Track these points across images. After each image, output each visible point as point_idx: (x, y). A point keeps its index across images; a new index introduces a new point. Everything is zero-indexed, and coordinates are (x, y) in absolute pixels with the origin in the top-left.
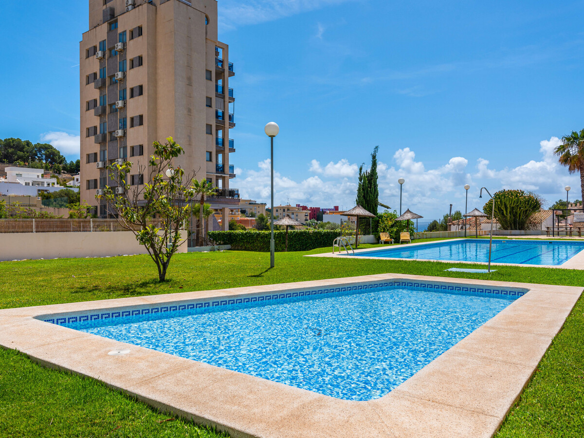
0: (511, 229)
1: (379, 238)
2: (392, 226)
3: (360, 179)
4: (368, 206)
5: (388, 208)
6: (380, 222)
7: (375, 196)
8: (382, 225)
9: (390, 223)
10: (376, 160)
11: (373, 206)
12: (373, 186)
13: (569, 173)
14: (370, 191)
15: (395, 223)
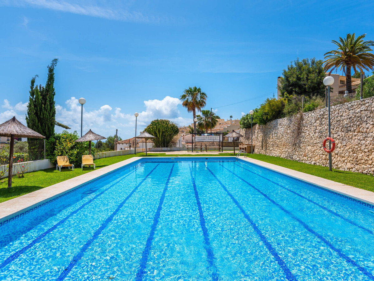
0: (162, 147)
1: (55, 163)
2: (72, 148)
3: (32, 94)
4: (41, 125)
5: (67, 128)
6: (57, 144)
7: (51, 114)
8: (58, 147)
9: (70, 145)
10: (53, 74)
11: (48, 126)
12: (48, 103)
13: (188, 112)
14: (44, 107)
15: (75, 145)
